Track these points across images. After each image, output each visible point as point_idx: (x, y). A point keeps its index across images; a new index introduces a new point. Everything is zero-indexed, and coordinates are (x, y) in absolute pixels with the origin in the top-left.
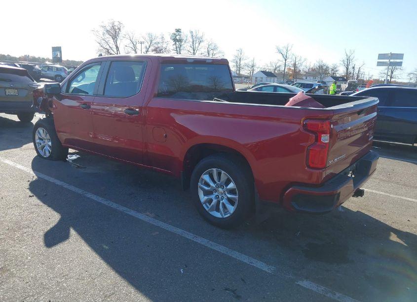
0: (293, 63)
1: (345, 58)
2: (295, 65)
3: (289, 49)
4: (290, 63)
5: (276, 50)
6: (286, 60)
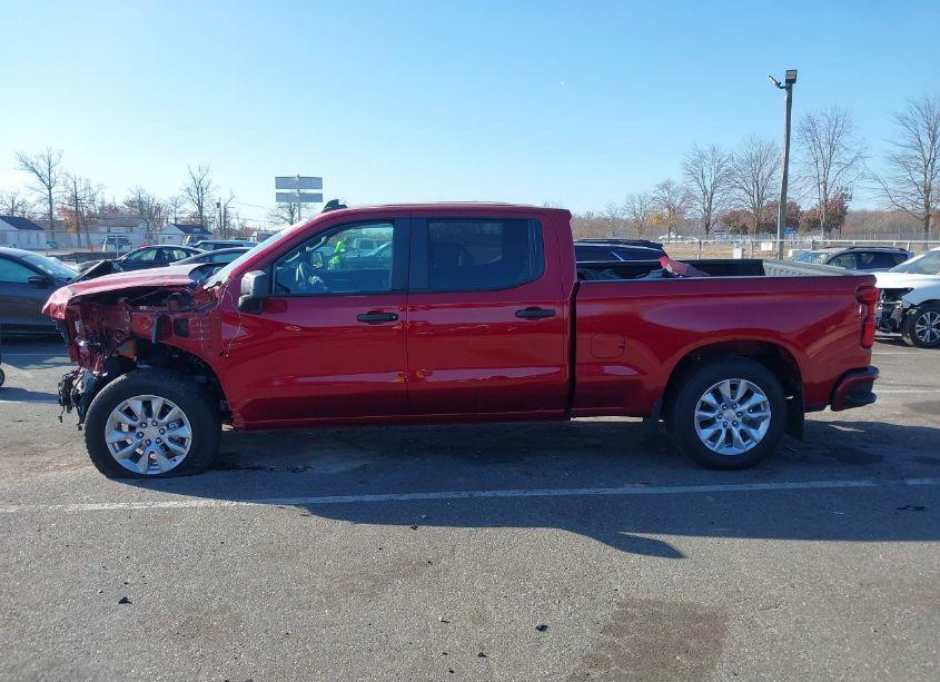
0: (68, 195)
1: (190, 183)
2: (75, 199)
3: (53, 161)
4: (61, 195)
5: (18, 164)
6: (50, 188)
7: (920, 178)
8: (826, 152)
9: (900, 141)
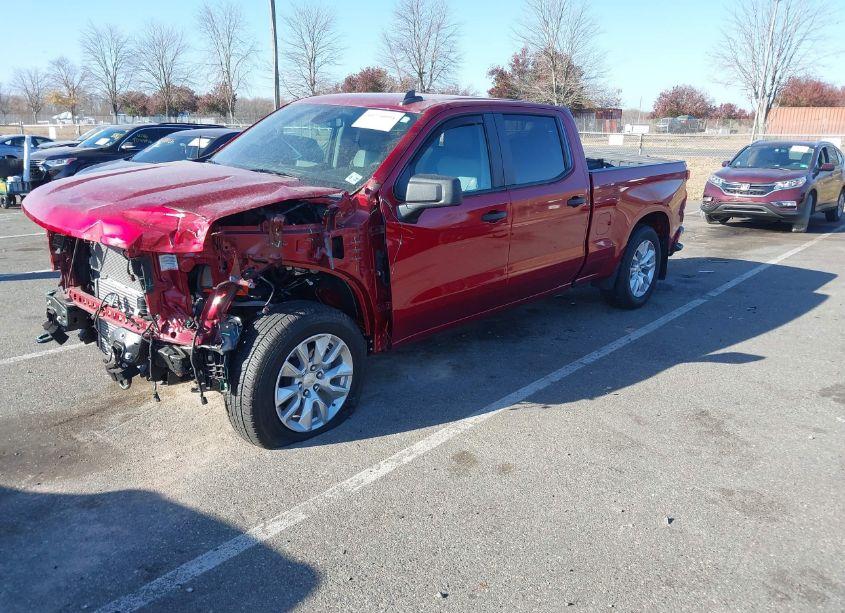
7: (306, 73)
8: (225, 41)
9: (289, 40)
